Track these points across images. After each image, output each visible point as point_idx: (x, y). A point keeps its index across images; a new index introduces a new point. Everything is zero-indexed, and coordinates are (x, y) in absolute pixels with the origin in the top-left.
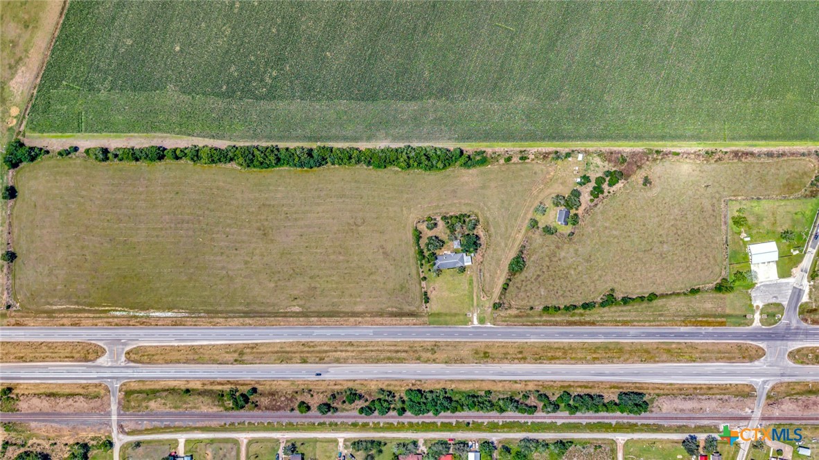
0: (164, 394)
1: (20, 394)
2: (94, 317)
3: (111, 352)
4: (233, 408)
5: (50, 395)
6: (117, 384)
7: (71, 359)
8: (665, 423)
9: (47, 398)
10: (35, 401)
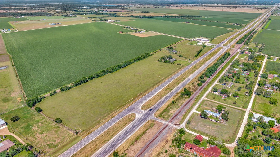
0: (169, 108)
1: (124, 152)
2: (117, 112)
3: (137, 112)
4: (189, 96)
5: (136, 140)
6: (153, 117)
7: (127, 125)
8: (235, 54)
9: (137, 142)
10: (133, 147)
